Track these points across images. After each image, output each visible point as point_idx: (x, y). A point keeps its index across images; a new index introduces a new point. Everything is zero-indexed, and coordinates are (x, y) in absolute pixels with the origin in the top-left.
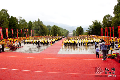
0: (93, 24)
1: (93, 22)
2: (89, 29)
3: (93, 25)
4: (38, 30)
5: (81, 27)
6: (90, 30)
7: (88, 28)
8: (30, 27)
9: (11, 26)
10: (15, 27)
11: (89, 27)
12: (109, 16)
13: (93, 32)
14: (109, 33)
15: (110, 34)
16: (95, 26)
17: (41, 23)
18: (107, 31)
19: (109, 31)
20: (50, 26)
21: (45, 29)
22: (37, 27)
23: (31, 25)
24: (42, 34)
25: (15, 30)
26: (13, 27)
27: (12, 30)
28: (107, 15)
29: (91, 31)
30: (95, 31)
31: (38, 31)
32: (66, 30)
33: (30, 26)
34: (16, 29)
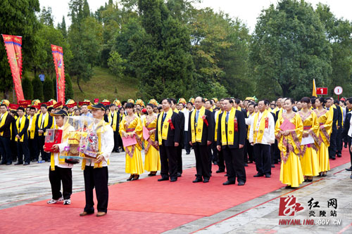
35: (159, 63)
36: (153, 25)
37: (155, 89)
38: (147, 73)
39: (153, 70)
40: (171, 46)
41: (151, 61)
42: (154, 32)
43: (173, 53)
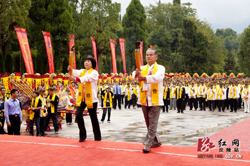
4: (174, 45)
8: (132, 28)
9: (43, 21)
10: (60, 25)
20: (230, 32)
21: (210, 41)
22: (167, 32)
23: (139, 17)
24: (195, 63)
25: (58, 38)
26: (49, 26)
27: (48, 40)
31: (173, 50)
33: (133, 22)
34: (63, 32)
35: (196, 55)
36: (191, 35)
37: (192, 68)
38: (189, 59)
39: (192, 57)
40: (201, 45)
41: (191, 53)
42: (191, 38)
43: (202, 49)
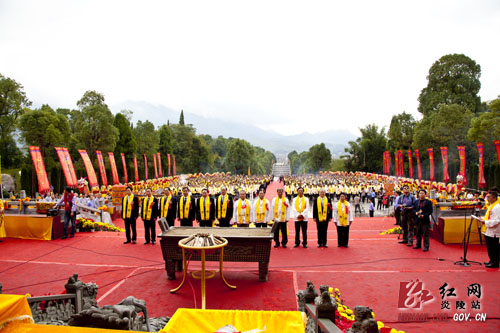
0: (360, 135)
1: (361, 130)
2: (348, 154)
3: (362, 140)
5: (323, 145)
6: (352, 156)
7: (346, 150)
11: (349, 147)
12: (407, 117)
13: (360, 163)
14: (406, 166)
15: (408, 169)
16: (369, 143)
17: (190, 129)
18: (401, 160)
19: (405, 160)
28: (401, 113)
29: (354, 158)
30: (367, 158)
32: (264, 150)
